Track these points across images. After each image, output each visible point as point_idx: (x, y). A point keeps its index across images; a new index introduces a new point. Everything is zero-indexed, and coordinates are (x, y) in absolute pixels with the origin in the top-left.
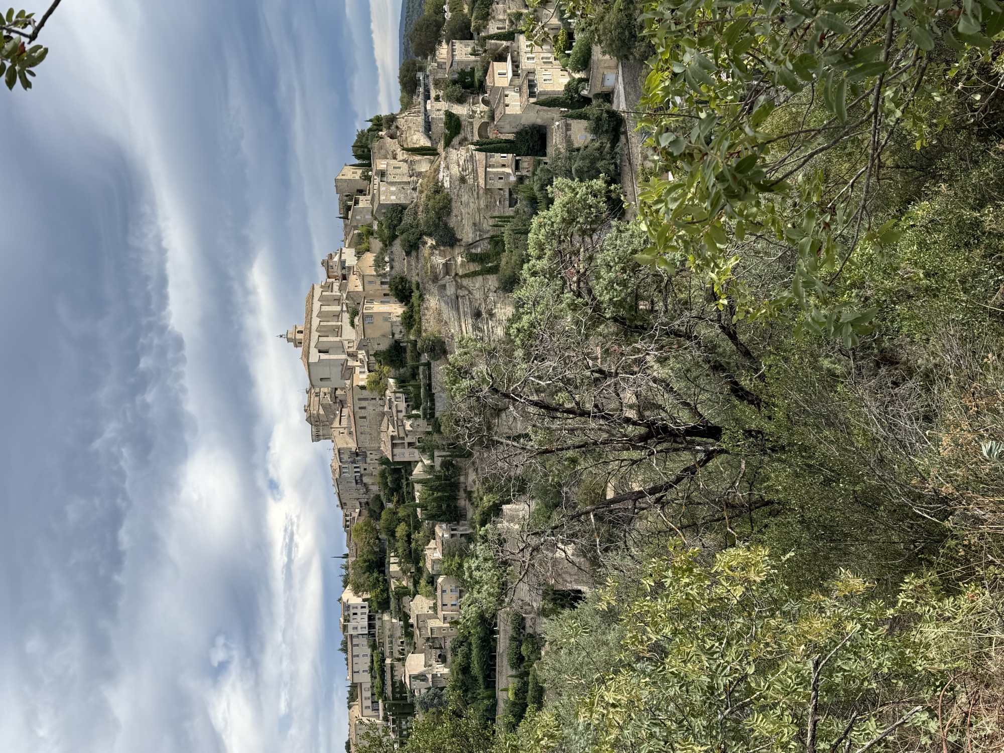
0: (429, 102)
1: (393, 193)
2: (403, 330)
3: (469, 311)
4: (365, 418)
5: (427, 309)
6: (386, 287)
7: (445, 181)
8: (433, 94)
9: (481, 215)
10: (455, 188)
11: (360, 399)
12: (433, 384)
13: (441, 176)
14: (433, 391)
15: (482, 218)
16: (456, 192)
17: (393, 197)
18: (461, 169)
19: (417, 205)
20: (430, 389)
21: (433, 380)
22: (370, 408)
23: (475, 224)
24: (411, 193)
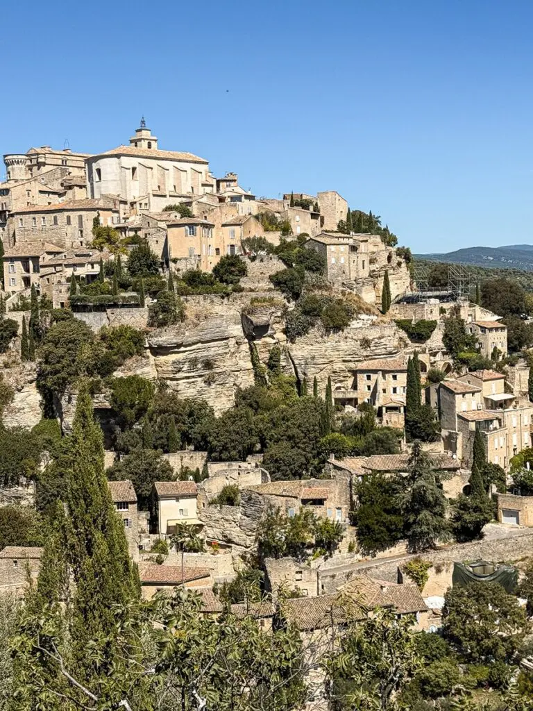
0: (437, 301)
1: (338, 260)
2: (180, 272)
3: (212, 353)
4: (56, 223)
5: (212, 302)
6: (228, 252)
7: (358, 321)
8: (447, 306)
9: (325, 366)
10: (354, 334)
11: (80, 217)
12: (119, 310)
13: (363, 316)
14: (109, 311)
15: (322, 366)
16: (350, 336)
17: (333, 261)
18: (376, 340)
19: (328, 288)
20: (110, 306)
21: (124, 310)
22: (69, 229)
23: (313, 358)
24: (339, 281)
